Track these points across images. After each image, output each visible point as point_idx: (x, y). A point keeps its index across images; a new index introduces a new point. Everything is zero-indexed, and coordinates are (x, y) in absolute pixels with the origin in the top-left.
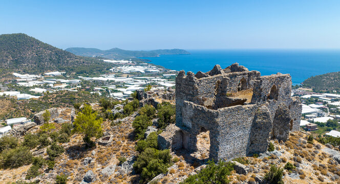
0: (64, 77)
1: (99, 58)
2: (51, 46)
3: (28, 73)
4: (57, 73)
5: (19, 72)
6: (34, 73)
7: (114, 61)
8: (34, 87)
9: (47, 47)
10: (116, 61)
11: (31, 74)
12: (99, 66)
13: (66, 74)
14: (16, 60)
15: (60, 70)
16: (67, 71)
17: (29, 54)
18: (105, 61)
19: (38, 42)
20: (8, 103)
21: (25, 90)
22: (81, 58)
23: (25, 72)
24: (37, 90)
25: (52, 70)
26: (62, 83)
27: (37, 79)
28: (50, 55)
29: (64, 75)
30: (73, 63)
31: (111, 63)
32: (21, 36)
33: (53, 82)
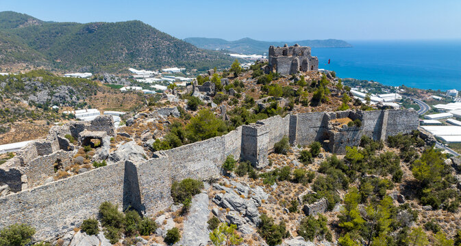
0: (184, 74)
1: (225, 51)
2: (169, 36)
3: (144, 69)
4: (175, 69)
5: (135, 67)
6: (150, 69)
7: (243, 56)
8: (154, 84)
9: (165, 37)
10: (245, 56)
11: (147, 69)
12: (225, 62)
13: (185, 71)
14: (131, 53)
15: (179, 65)
16: (186, 67)
17: (145, 46)
18: (232, 55)
19: (154, 31)
20: (135, 96)
21: (146, 86)
22: (203, 52)
23: (141, 67)
24: (158, 87)
25: (170, 66)
26: (181, 81)
27: (154, 76)
28: (168, 47)
29: (184, 72)
30: (194, 58)
31: (239, 59)
32: (137, 24)
33: (172, 80)
